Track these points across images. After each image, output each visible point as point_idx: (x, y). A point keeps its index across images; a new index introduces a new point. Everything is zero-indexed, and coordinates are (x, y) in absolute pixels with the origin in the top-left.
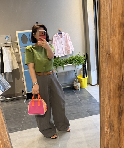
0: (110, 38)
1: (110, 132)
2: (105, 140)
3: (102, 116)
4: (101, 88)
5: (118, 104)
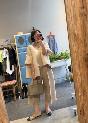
0: (74, 24)
1: (83, 97)
2: (80, 103)
5: (87, 73)
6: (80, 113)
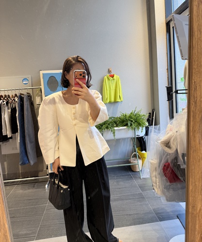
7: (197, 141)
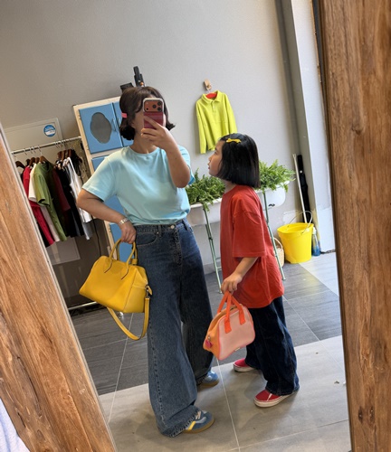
1: (374, 365)
2: (363, 388)
3: (347, 318)
4: (341, 237)
6: (361, 419)
7: (347, 174)
